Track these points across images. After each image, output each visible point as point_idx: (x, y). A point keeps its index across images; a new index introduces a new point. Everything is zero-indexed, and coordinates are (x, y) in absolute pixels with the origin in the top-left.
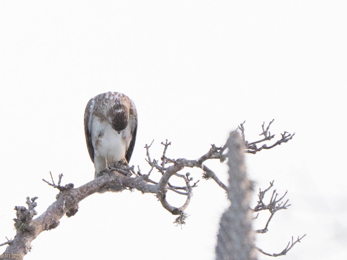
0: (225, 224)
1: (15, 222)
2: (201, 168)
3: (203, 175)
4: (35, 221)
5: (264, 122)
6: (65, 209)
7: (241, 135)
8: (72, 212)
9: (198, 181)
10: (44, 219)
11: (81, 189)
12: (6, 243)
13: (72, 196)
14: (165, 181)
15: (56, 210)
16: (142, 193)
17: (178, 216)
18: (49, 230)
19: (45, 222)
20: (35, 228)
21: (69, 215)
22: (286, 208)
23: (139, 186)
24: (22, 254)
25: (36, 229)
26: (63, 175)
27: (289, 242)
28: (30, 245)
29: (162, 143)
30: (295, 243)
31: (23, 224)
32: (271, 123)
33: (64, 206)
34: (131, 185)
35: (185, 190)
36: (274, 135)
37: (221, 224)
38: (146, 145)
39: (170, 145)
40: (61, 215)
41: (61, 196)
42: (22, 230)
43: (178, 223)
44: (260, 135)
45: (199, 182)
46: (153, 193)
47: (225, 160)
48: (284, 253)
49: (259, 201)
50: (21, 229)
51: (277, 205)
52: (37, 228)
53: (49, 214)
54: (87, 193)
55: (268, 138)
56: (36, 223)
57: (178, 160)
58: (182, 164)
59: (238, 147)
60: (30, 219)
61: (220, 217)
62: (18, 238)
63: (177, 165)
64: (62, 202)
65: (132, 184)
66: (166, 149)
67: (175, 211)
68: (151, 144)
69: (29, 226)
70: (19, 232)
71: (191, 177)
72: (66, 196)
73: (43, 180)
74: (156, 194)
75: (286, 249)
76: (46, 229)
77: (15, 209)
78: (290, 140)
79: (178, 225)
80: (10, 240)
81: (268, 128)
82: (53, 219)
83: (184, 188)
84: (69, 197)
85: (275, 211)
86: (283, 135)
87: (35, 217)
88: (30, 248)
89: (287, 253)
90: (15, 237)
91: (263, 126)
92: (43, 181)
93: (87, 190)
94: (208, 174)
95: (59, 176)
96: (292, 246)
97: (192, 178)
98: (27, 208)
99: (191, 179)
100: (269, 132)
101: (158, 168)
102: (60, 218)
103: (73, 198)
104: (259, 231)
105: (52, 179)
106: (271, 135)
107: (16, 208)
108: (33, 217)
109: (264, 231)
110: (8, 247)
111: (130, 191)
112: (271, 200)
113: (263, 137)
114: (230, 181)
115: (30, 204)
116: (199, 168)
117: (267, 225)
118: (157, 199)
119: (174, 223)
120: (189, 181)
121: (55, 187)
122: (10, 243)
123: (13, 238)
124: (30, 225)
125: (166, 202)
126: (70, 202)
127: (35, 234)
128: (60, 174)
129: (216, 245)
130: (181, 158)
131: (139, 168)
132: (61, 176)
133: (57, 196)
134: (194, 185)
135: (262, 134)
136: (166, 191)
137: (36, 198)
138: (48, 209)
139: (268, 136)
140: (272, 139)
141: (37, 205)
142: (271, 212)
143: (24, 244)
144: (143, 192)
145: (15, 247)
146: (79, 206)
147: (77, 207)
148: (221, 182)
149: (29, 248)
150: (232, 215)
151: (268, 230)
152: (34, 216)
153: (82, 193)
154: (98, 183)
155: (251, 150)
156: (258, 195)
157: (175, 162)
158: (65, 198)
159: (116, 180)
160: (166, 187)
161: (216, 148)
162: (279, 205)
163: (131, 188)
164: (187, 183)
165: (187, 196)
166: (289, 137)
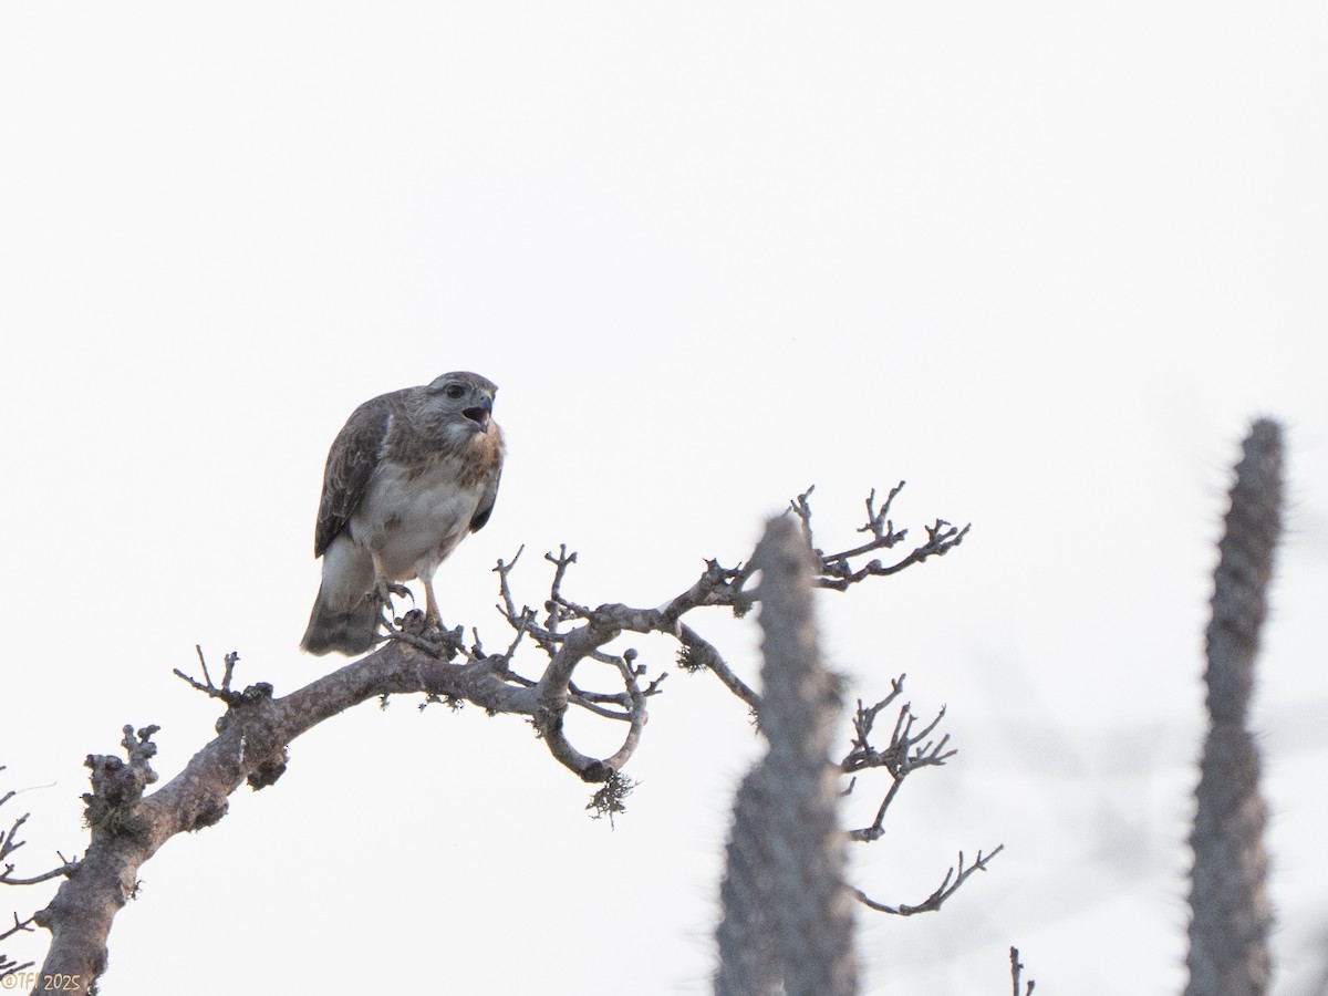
0: (752, 810)
1: (87, 806)
2: (674, 633)
3: (679, 657)
4: (152, 803)
5: (873, 490)
6: (244, 762)
7: (800, 530)
8: (267, 774)
9: (664, 676)
10: (181, 797)
11: (296, 700)
12: (57, 873)
13: (267, 724)
14: (559, 675)
15: (218, 768)
16: (487, 714)
17: (600, 786)
18: (193, 831)
19: (182, 805)
20: (150, 822)
21: (257, 783)
22: (943, 761)
23: (479, 690)
24: (110, 908)
25: (155, 828)
26: (238, 656)
27: (951, 870)
28: (134, 879)
29: (548, 557)
30: (969, 872)
31: (112, 811)
32: (894, 492)
33: (241, 756)
34: (452, 690)
35: (622, 704)
36: (905, 531)
37: (738, 811)
38: (500, 562)
39: (575, 562)
40: (233, 783)
41: (232, 724)
42: (111, 832)
43: (601, 809)
44: (859, 530)
45: (666, 678)
46: (521, 712)
47: (749, 608)
48: (933, 903)
49: (857, 739)
50: (105, 828)
51: (912, 752)
52: (155, 822)
53: (196, 780)
54: (313, 713)
55: (887, 542)
56: (155, 809)
57: (601, 609)
58: (614, 620)
59: (792, 568)
60: (136, 794)
61: (735, 789)
62: (95, 856)
63: (597, 626)
64: (237, 742)
65: (458, 685)
66: (559, 574)
67: (591, 771)
68: (515, 561)
69: (132, 816)
70: (100, 837)
71: (641, 663)
72: (248, 724)
73: (176, 671)
74: (531, 717)
75: (940, 891)
76: (184, 826)
77: (87, 764)
78: (954, 548)
79: (602, 814)
80: (70, 860)
81: (884, 510)
82: (207, 795)
83: (618, 699)
84: (257, 726)
85: (905, 771)
86: (932, 533)
87: (149, 790)
88: (136, 888)
89: (945, 905)
90: (87, 852)
91: (869, 502)
92: (177, 676)
93: (314, 705)
94: (697, 654)
95: (227, 658)
96: (959, 882)
97: (645, 667)
98: (126, 760)
99: (641, 670)
100: (890, 523)
101: (536, 634)
102: (229, 793)
103: (270, 729)
104: (855, 835)
105: (205, 668)
106: (895, 532)
107: (91, 762)
108: (143, 788)
109: (873, 833)
110: (64, 885)
111: (451, 708)
112: (895, 736)
113: (870, 537)
114: (767, 674)
115: (134, 748)
116: (668, 636)
117: (880, 816)
118: (535, 732)
119: (588, 807)
120: (636, 674)
121: (213, 693)
122: (71, 871)
123: (81, 856)
124: (136, 813)
125: (564, 740)
126: (260, 741)
127: (150, 844)
128: (230, 653)
129: (723, 877)
130: (612, 601)
131: (476, 635)
132: (231, 660)
133: (218, 723)
134: (652, 689)
135: (867, 527)
136: (564, 708)
137: (153, 729)
138: (191, 762)
139: (885, 533)
140: (899, 542)
141: (158, 750)
142: (894, 776)
143: (118, 873)
144: (491, 712)
145: (86, 883)
146: (288, 755)
147: (281, 757)
148: (736, 680)
149: (130, 886)
150: (773, 784)
151: (883, 832)
152: (147, 786)
153: (297, 712)
154: (348, 682)
155: (831, 578)
156: (854, 720)
157: (591, 616)
158: (244, 728)
159: (406, 671)
160: (564, 695)
161: (722, 570)
162: (919, 752)
163: (452, 699)
164: (629, 682)
165: (628, 725)
166: (951, 538)
